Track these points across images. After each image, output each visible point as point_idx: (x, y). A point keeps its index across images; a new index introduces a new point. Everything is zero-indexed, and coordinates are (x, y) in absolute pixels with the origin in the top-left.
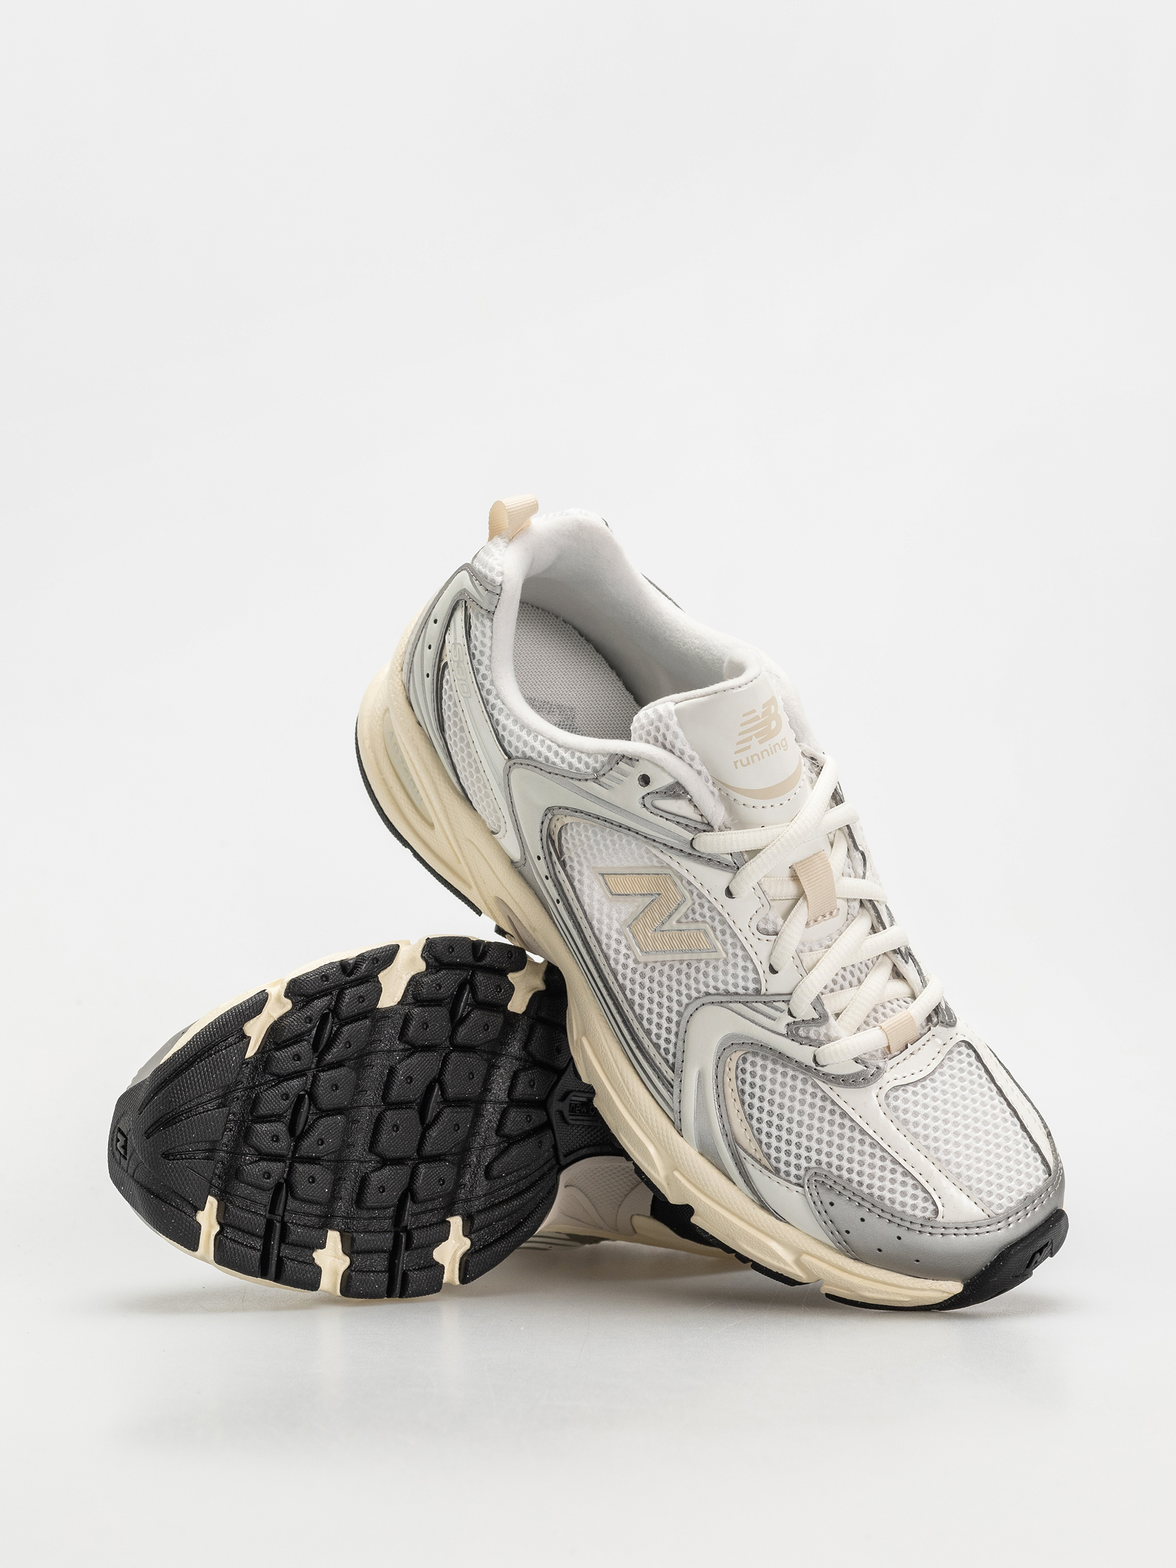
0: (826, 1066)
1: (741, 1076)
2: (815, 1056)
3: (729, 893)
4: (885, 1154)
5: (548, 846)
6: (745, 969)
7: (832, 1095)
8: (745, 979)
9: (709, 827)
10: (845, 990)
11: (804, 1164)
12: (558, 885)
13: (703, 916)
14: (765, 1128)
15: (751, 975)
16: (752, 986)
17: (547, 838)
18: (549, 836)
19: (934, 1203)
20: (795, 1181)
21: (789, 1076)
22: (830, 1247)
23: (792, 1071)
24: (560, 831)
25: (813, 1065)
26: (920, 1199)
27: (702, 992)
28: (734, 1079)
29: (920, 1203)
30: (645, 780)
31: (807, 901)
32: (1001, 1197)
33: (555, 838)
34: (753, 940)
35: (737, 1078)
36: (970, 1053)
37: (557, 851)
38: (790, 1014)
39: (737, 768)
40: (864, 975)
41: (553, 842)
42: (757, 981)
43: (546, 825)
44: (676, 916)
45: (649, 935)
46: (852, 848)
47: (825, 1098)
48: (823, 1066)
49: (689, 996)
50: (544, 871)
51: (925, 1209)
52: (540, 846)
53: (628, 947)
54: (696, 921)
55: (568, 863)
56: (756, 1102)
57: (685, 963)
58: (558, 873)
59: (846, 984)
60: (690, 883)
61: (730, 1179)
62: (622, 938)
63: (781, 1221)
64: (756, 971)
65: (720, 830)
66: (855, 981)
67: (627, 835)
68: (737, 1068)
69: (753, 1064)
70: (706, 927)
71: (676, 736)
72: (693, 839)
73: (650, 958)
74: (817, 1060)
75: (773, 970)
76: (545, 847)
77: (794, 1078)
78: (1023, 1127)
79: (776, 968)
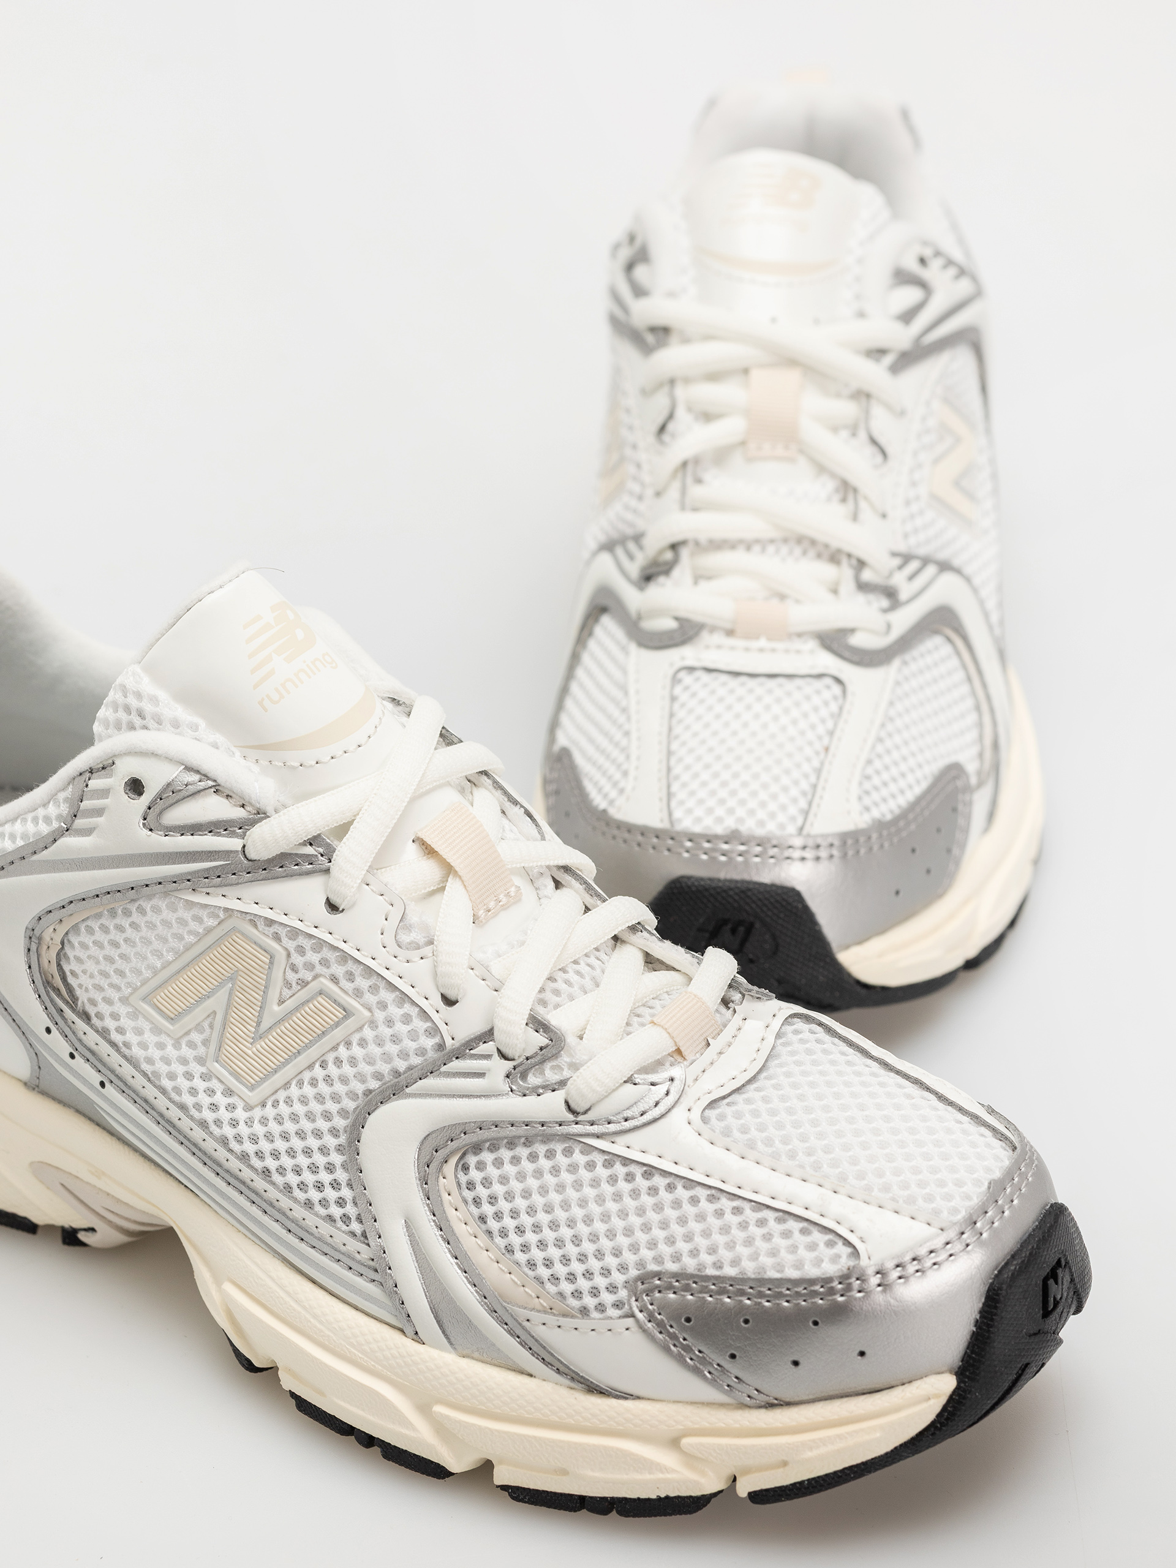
0: (589, 1109)
1: (469, 1195)
2: (567, 1103)
3: (332, 907)
4: (737, 1203)
5: (52, 1001)
6: (407, 1019)
7: (618, 1149)
8: (413, 1036)
9: (261, 815)
10: (576, 1000)
11: (618, 1278)
12: (93, 1057)
13: (310, 966)
14: (537, 1255)
15: (421, 1025)
16: (429, 1043)
17: (45, 988)
18: (48, 983)
19: (847, 1243)
20: (616, 1313)
21: (541, 1155)
22: (722, 1405)
23: (542, 1146)
24: (59, 965)
25: (571, 1117)
26: (822, 1246)
27: (360, 1093)
28: (461, 1206)
29: (824, 1251)
30: (136, 787)
31: (460, 877)
32: (948, 1197)
33: (58, 982)
34: (399, 966)
35: (465, 1202)
36: (813, 1029)
37: (68, 1002)
38: (504, 1056)
39: (266, 711)
40: (598, 971)
41: (57, 991)
42: (434, 1031)
43: (35, 966)
44: (274, 994)
45: (249, 1052)
46: (508, 805)
47: (611, 1159)
48: (585, 1112)
49: (343, 1113)
50: (65, 1049)
51: (835, 1259)
52: (41, 1008)
53: (229, 1092)
54: (304, 983)
55: (92, 1011)
56: (509, 1223)
57: (317, 1065)
58: (83, 1037)
59: (576, 990)
60: (270, 922)
61: (522, 1372)
62: (214, 1084)
63: (626, 1398)
64: (424, 1014)
65: (276, 811)
66: (588, 983)
67: (150, 897)
68: (459, 1185)
69: (481, 1166)
70: (322, 983)
71: (154, 700)
72: (244, 846)
73: (266, 1088)
74: (573, 1105)
75: (449, 1002)
76: (49, 1005)
77: (550, 1155)
78: (941, 1098)
79: (451, 995)
